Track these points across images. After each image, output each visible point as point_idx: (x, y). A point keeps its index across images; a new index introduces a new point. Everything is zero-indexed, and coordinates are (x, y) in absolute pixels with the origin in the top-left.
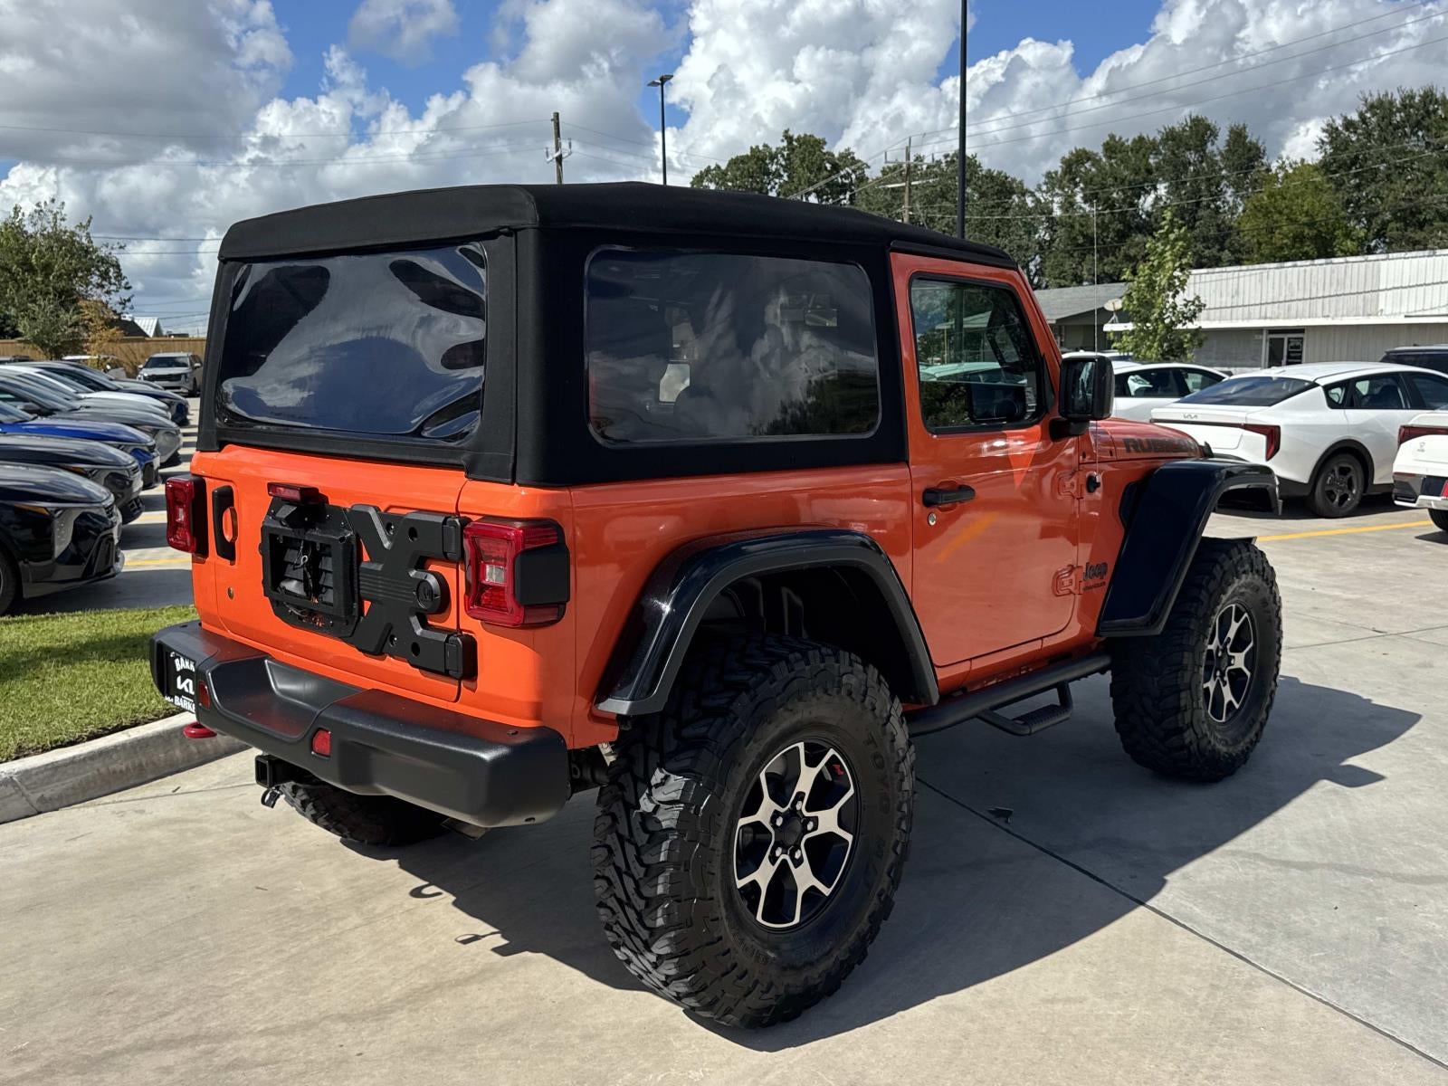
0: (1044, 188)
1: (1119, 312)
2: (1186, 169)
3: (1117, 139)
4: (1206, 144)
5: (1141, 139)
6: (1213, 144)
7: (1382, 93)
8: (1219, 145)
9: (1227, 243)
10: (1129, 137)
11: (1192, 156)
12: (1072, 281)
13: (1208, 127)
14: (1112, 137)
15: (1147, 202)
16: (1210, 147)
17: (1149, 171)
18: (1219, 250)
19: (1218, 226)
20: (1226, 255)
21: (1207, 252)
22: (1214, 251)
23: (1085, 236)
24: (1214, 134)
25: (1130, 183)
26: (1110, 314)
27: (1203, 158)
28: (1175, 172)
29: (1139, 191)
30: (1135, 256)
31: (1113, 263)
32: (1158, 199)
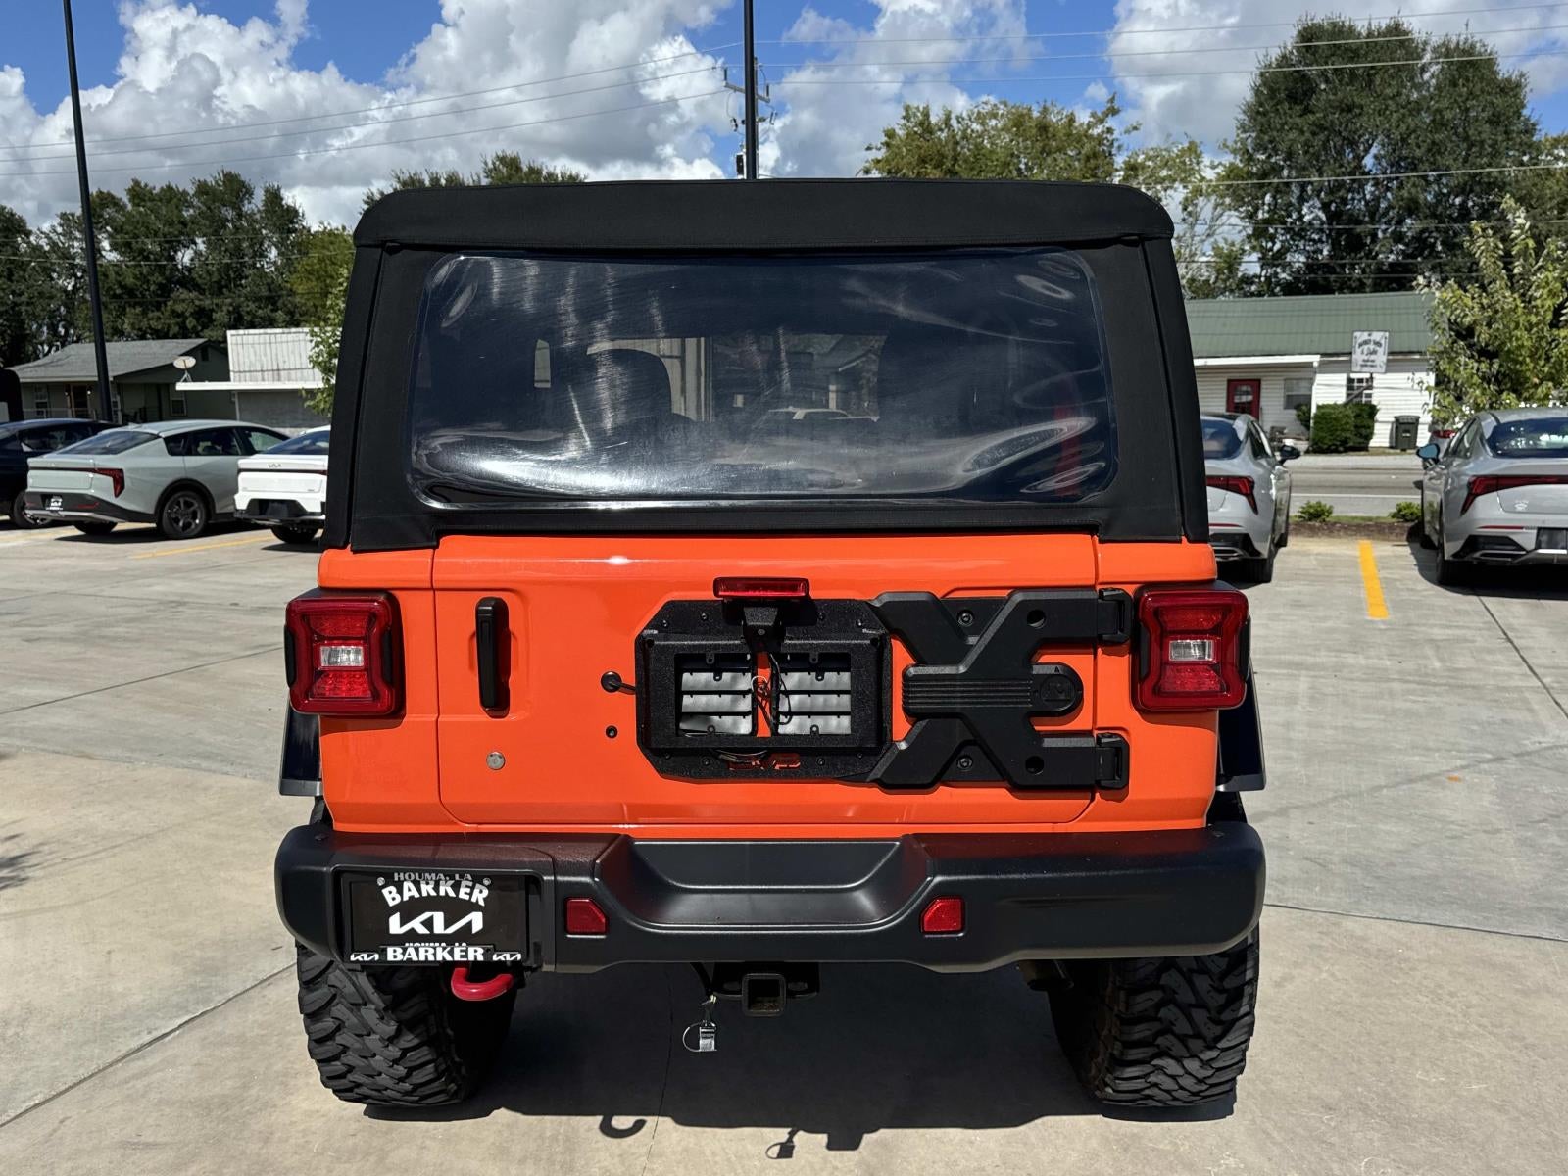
0: (59, 230)
1: (189, 370)
2: (225, 227)
3: (143, 185)
4: (242, 201)
5: (169, 188)
6: (250, 203)
7: (412, 173)
8: (257, 202)
9: (280, 304)
10: (157, 184)
11: (230, 213)
12: (113, 335)
13: (243, 184)
14: (137, 183)
15: (185, 257)
16: (247, 207)
17: (184, 224)
18: (272, 310)
19: (268, 285)
20: (280, 315)
21: (260, 311)
22: (268, 310)
23: (121, 287)
24: (249, 193)
25: (164, 236)
26: (181, 372)
27: (240, 215)
28: (215, 228)
29: (173, 244)
30: (183, 313)
31: (159, 318)
32: (198, 253)
